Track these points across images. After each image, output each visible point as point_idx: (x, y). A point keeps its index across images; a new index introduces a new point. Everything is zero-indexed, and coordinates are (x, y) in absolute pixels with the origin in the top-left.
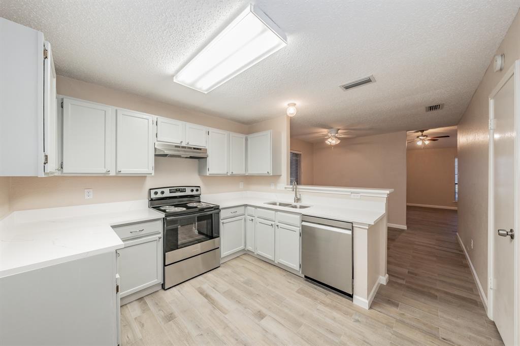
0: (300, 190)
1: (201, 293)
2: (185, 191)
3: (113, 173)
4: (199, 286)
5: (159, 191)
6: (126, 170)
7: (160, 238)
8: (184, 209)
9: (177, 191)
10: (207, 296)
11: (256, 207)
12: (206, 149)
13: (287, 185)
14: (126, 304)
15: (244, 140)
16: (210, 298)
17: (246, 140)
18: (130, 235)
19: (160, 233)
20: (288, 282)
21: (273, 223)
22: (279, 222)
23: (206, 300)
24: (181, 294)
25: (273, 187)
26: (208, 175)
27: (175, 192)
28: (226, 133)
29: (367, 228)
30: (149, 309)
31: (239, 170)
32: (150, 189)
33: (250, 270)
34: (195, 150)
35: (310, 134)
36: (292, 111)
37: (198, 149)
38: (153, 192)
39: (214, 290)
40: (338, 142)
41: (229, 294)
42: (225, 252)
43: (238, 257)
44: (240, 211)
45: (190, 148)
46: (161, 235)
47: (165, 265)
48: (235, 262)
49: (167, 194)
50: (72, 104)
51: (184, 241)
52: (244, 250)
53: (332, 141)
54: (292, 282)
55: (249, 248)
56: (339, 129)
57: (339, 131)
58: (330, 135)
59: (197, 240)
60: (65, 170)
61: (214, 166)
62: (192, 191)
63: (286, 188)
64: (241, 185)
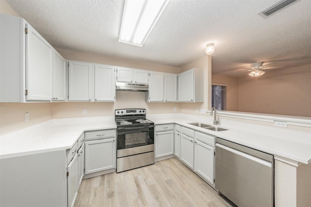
0: (219, 115)
1: (136, 182)
2: (136, 112)
3: (93, 101)
4: (136, 176)
5: (120, 111)
6: (100, 99)
7: (114, 141)
8: (131, 123)
9: (131, 111)
10: (138, 185)
11: (181, 126)
12: (148, 85)
13: (208, 110)
14: (95, 177)
15: (176, 78)
16: (140, 188)
17: (178, 77)
18: (97, 137)
19: (114, 137)
20: (202, 191)
21: (193, 140)
22: (197, 140)
23: (136, 188)
24: (124, 178)
25: (197, 111)
26: (149, 102)
27: (130, 112)
28: (162, 74)
29: (297, 165)
30: (103, 184)
31: (172, 98)
32: (115, 110)
33: (174, 172)
34: (140, 86)
35: (233, 69)
36: (210, 50)
37: (142, 85)
38: (117, 111)
39: (144, 181)
40: (263, 73)
41: (152, 188)
42: (158, 154)
43: (169, 159)
44: (170, 127)
45: (138, 85)
46: (115, 139)
47: (117, 158)
48: (165, 163)
49: (125, 113)
50: (73, 64)
51: (129, 144)
52: (173, 155)
53: (256, 74)
54: (205, 192)
55: (177, 154)
56: (263, 62)
57: (264, 64)
58: (253, 68)
59: (139, 144)
60: (70, 99)
61: (154, 96)
62: (140, 112)
63: (207, 112)
64: (175, 109)
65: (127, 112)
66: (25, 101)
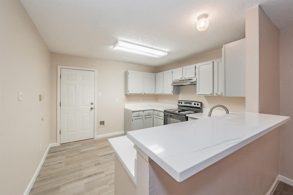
2: (191, 104)
9: (188, 103)
26: (197, 95)
32: (178, 101)
37: (190, 79)
45: (186, 80)
49: (183, 104)
62: (195, 104)
65: (185, 103)
66: (128, 94)
